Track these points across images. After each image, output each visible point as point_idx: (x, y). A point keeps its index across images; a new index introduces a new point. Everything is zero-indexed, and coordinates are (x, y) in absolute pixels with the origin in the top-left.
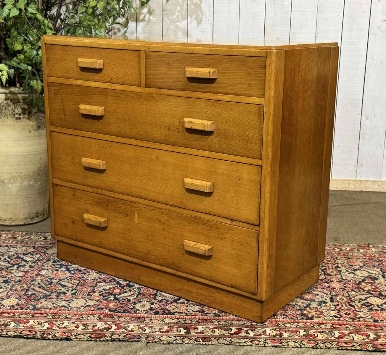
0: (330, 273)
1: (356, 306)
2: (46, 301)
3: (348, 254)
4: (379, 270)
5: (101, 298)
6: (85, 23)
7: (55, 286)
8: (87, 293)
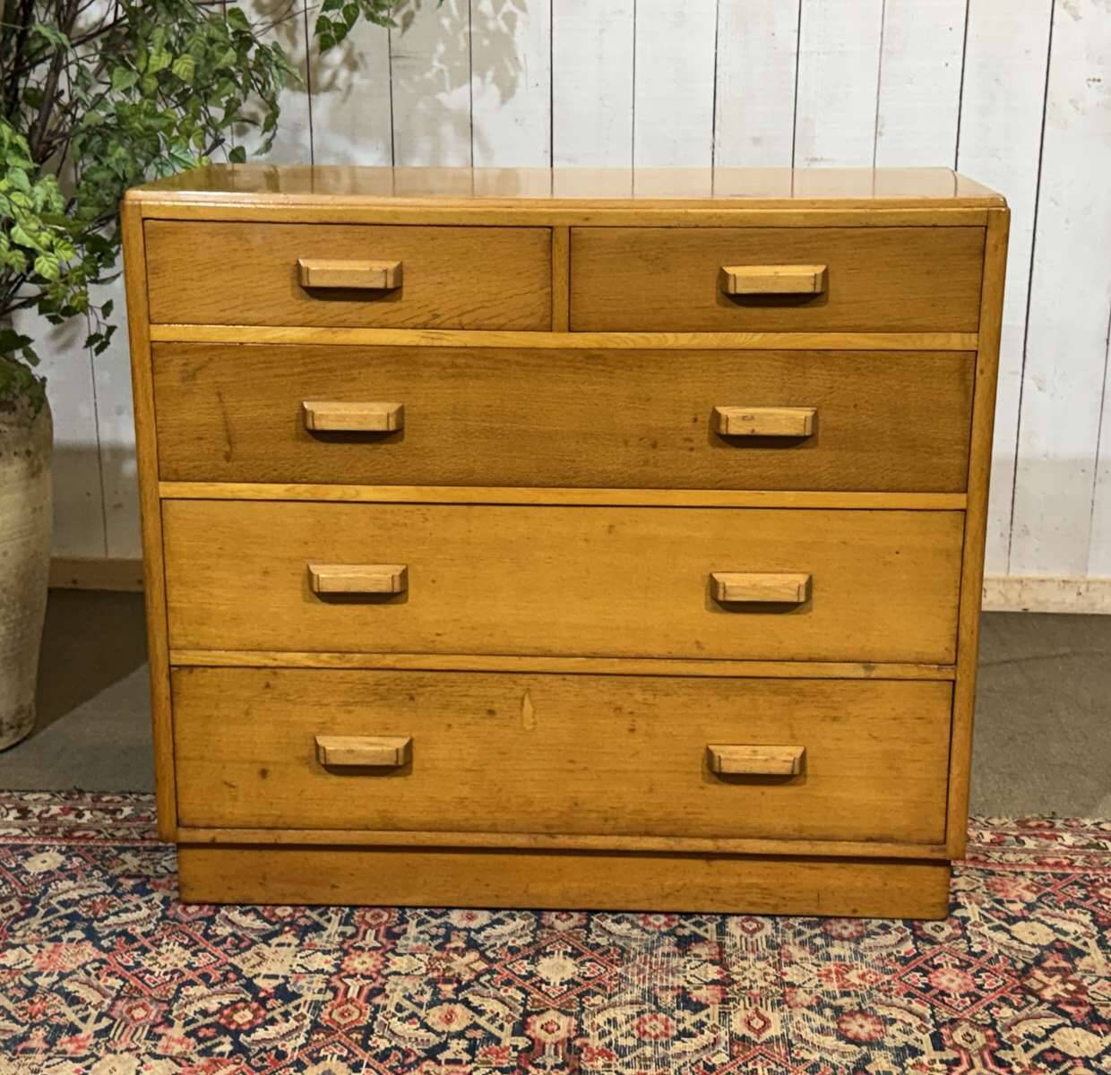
0: (933, 933)
1: (1019, 1064)
2: (11, 1060)
3: (989, 857)
4: (1087, 919)
5: (191, 1047)
6: (136, 124)
7: (46, 997)
8: (147, 1027)
